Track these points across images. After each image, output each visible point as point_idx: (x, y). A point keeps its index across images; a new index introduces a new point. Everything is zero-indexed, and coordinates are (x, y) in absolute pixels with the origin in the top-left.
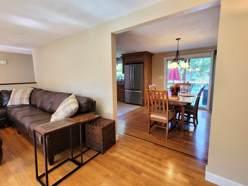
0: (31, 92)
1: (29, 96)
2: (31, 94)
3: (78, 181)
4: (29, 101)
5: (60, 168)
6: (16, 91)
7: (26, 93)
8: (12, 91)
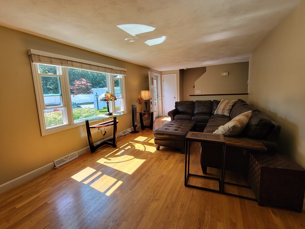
0: (234, 104)
1: (230, 107)
2: (233, 106)
3: (206, 200)
4: (229, 113)
5: (207, 180)
6: (223, 101)
7: (229, 105)
8: (220, 101)
